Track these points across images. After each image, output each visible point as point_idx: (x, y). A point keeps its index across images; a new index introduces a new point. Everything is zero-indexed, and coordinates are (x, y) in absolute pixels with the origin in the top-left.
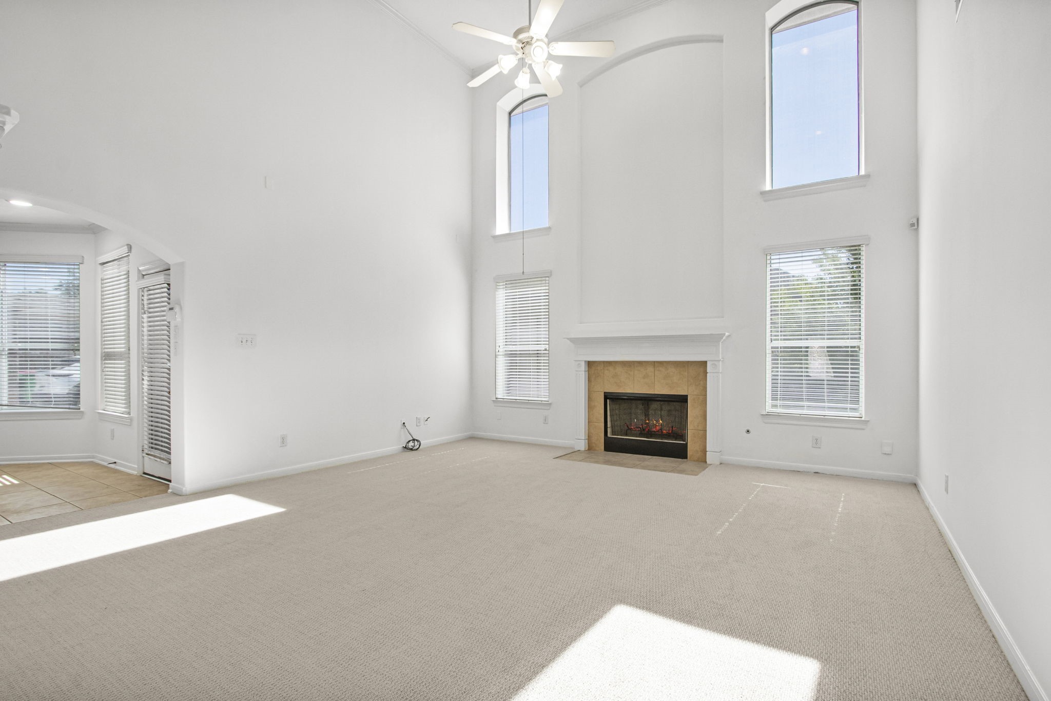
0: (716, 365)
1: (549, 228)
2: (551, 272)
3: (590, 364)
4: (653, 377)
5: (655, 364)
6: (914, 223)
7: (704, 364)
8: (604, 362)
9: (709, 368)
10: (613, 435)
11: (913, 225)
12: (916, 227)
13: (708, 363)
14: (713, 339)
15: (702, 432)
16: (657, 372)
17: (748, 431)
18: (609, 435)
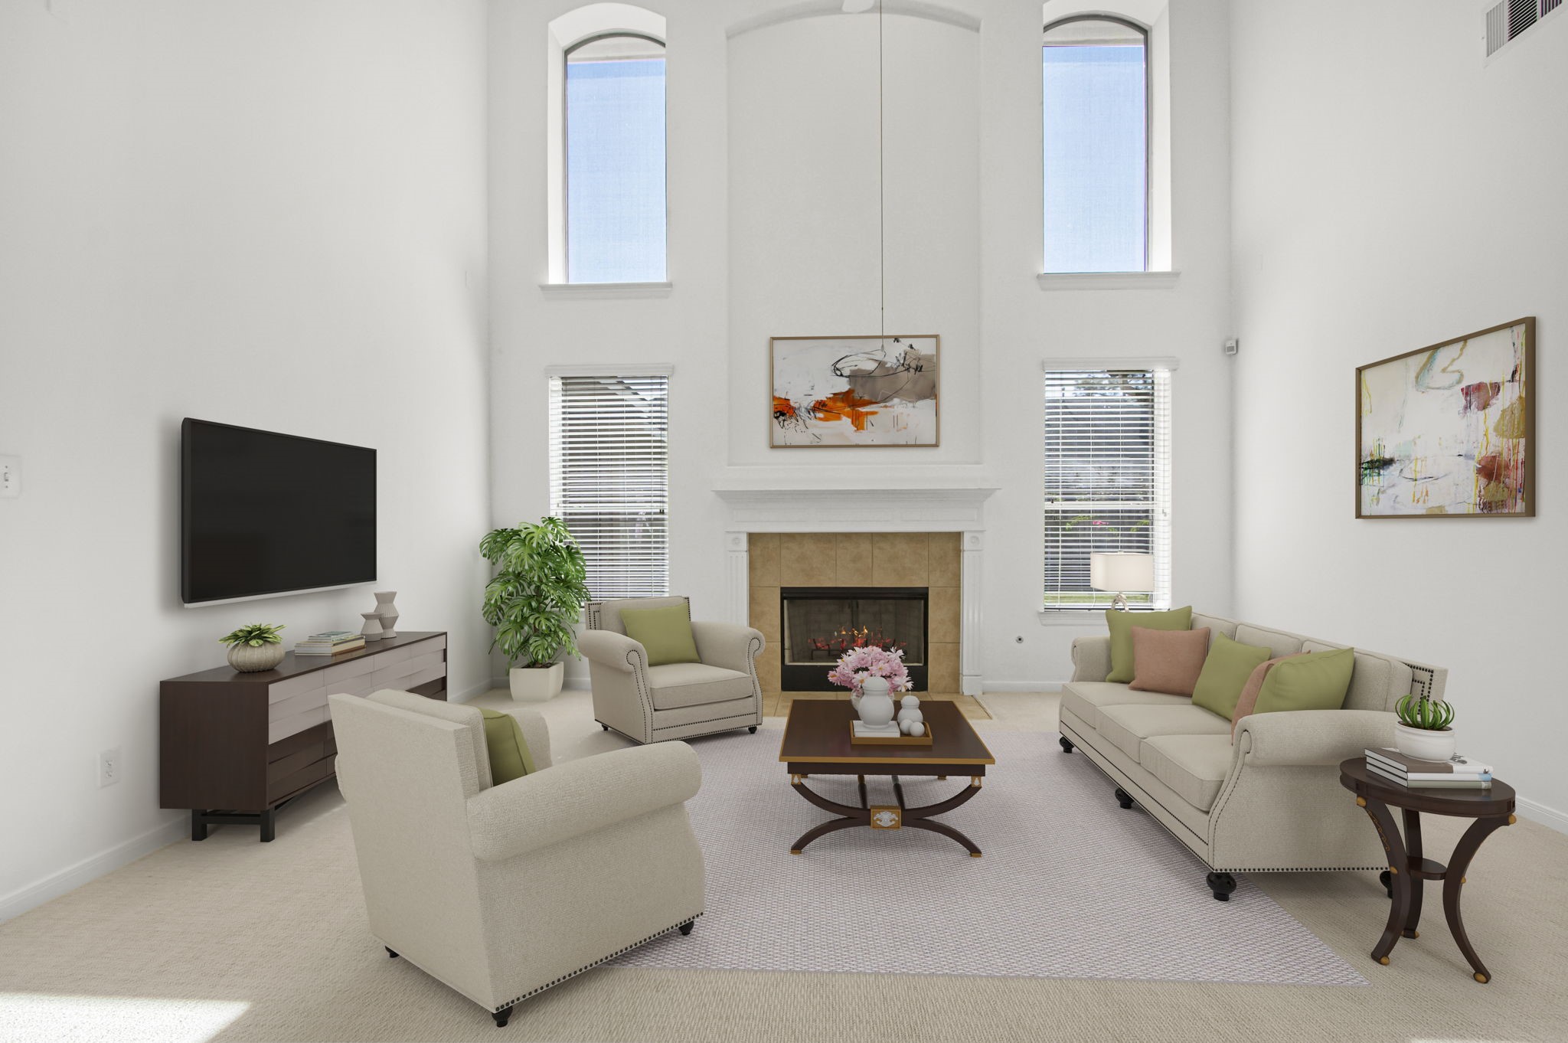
0: (977, 538)
1: (669, 285)
2: (673, 368)
3: (753, 538)
4: (870, 560)
5: (873, 537)
6: (1233, 347)
7: (957, 537)
8: (780, 535)
9: (967, 543)
10: (794, 661)
11: (1231, 349)
12: (1235, 352)
13: (965, 534)
14: (975, 497)
15: (951, 645)
16: (876, 552)
17: (1020, 639)
18: (787, 662)
